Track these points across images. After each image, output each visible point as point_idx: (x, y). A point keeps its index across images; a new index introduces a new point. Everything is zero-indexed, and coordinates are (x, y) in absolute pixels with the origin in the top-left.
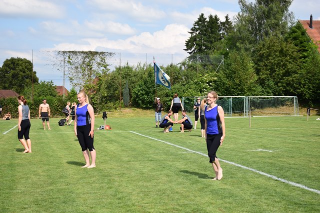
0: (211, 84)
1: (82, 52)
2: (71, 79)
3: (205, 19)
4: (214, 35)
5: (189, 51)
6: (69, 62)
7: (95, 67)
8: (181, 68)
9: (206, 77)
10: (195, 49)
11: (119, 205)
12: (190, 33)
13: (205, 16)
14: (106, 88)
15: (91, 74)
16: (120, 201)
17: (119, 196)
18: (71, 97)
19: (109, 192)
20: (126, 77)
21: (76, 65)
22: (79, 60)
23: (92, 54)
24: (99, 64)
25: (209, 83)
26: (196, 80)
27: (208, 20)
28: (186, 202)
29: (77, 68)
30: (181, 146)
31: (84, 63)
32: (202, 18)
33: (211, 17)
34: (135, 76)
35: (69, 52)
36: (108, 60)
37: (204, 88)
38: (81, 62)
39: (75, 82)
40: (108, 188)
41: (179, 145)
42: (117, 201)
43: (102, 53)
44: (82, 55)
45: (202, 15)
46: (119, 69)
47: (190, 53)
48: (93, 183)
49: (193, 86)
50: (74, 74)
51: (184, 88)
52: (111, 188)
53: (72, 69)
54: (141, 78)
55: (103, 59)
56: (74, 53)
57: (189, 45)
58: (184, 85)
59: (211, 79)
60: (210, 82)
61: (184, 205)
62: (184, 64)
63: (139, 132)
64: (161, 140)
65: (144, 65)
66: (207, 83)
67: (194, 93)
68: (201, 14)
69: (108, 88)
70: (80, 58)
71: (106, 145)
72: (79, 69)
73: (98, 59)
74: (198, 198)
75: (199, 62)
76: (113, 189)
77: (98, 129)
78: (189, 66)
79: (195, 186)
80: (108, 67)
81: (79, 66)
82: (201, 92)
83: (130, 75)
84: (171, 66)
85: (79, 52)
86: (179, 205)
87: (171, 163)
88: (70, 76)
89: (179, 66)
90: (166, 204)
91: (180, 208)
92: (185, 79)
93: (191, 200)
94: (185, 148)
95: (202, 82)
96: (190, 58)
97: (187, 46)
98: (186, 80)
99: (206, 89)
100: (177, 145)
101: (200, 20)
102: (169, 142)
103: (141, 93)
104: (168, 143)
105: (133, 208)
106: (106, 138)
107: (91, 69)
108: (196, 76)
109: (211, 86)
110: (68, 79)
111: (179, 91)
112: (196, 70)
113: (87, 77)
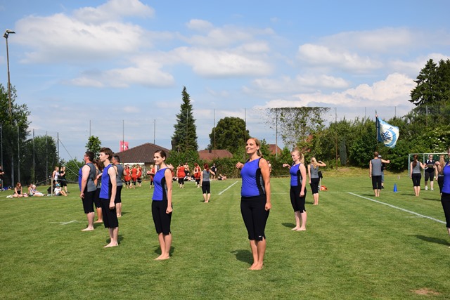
0: (443, 138)
1: (296, 108)
2: (284, 137)
3: (435, 65)
4: (446, 82)
5: (415, 102)
6: (282, 119)
7: (309, 123)
8: (406, 121)
9: (437, 131)
10: (423, 99)
11: (339, 273)
12: (417, 82)
13: (434, 62)
14: (321, 146)
15: (305, 131)
16: (339, 269)
17: (338, 263)
18: (284, 156)
19: (328, 259)
20: (343, 134)
21: (289, 122)
22: (291, 117)
23: (305, 110)
24: (314, 120)
25: (440, 137)
26: (425, 135)
27: (438, 65)
28: (417, 274)
29: (290, 125)
30: (408, 209)
31: (297, 120)
32: (430, 65)
33: (442, 62)
34: (352, 131)
35: (282, 109)
36: (323, 116)
37: (435, 143)
38: (294, 118)
39: (288, 140)
40: (326, 254)
41: (406, 209)
42: (336, 269)
43: (317, 108)
44: (295, 111)
45: (431, 61)
46: (333, 126)
47: (416, 104)
48: (309, 248)
49: (422, 142)
50: (287, 132)
51: (410, 143)
52: (329, 254)
53: (284, 126)
54: (360, 134)
55: (317, 115)
56: (287, 109)
57: (415, 95)
58: (410, 141)
59: (445, 133)
60: (443, 136)
61: (415, 277)
62: (409, 117)
63: (358, 194)
65: (363, 120)
66: (439, 138)
67: (422, 149)
68: (429, 60)
69: (323, 146)
70: (293, 114)
71: (322, 208)
72: (292, 126)
73: (312, 115)
74: (431, 270)
75: (428, 115)
76: (332, 256)
78: (416, 119)
79: (426, 256)
80: (322, 123)
81: (292, 124)
82: (431, 148)
83: (347, 131)
84: (394, 119)
85: (292, 108)
86: (407, 277)
87: (397, 229)
88: (283, 134)
89: (404, 119)
90: (393, 275)
91: (410, 281)
92: (412, 133)
93: (422, 272)
94: (413, 212)
95: (432, 136)
96: (416, 110)
97: (412, 96)
98: (412, 135)
99: (437, 144)
100: (403, 208)
101: (428, 66)
102: (394, 205)
103: (360, 151)
105: (354, 277)
107: (304, 125)
108: (425, 130)
109: (443, 140)
110: (281, 136)
111: (404, 147)
112: (425, 123)
113: (300, 134)
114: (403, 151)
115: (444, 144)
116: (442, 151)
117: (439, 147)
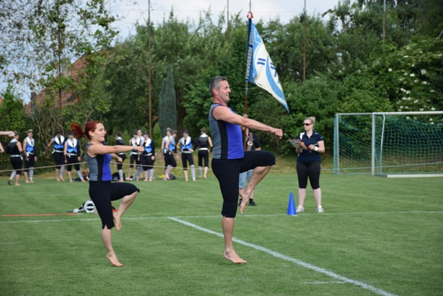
0: (423, 72)
7: (73, 24)
8: (331, 25)
9: (409, 53)
14: (108, 89)
15: (62, 46)
21: (16, 17)
24: (87, 15)
25: (416, 70)
26: (377, 62)
29: (18, 26)
30: (313, 262)
31: (39, 12)
34: (194, 51)
37: (401, 85)
39: (13, 68)
41: (307, 261)
46: (146, 31)
49: (368, 82)
50: (11, 46)
51: (342, 87)
54: (213, 58)
58: (340, 78)
59: (426, 57)
60: (422, 65)
62: (341, 12)
63: (196, 222)
64: (257, 244)
65: (221, 20)
66: (413, 70)
67: (368, 98)
69: (115, 89)
72: (26, 31)
75: (386, 7)
77: (76, 210)
78: (359, 20)
80: (112, 25)
81: (25, 22)
82: (392, 98)
83: (180, 49)
84: (303, 18)
89: (327, 18)
92: (345, 58)
94: (323, 271)
95: (396, 66)
99: (407, 88)
100: (301, 259)
102: (279, 251)
104: (275, 254)
106: (92, 239)
107: (61, 29)
108: (380, 52)
109: (423, 78)
111: (325, 95)
112: (379, 31)
113: (51, 54)
114: (321, 106)
115: (426, 89)
116: (418, 107)
117: (414, 96)
